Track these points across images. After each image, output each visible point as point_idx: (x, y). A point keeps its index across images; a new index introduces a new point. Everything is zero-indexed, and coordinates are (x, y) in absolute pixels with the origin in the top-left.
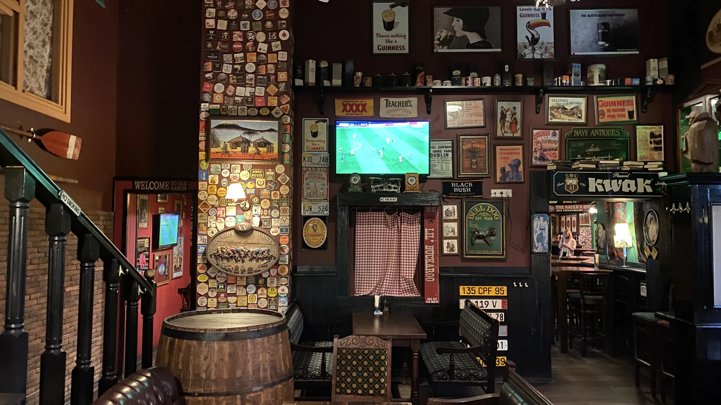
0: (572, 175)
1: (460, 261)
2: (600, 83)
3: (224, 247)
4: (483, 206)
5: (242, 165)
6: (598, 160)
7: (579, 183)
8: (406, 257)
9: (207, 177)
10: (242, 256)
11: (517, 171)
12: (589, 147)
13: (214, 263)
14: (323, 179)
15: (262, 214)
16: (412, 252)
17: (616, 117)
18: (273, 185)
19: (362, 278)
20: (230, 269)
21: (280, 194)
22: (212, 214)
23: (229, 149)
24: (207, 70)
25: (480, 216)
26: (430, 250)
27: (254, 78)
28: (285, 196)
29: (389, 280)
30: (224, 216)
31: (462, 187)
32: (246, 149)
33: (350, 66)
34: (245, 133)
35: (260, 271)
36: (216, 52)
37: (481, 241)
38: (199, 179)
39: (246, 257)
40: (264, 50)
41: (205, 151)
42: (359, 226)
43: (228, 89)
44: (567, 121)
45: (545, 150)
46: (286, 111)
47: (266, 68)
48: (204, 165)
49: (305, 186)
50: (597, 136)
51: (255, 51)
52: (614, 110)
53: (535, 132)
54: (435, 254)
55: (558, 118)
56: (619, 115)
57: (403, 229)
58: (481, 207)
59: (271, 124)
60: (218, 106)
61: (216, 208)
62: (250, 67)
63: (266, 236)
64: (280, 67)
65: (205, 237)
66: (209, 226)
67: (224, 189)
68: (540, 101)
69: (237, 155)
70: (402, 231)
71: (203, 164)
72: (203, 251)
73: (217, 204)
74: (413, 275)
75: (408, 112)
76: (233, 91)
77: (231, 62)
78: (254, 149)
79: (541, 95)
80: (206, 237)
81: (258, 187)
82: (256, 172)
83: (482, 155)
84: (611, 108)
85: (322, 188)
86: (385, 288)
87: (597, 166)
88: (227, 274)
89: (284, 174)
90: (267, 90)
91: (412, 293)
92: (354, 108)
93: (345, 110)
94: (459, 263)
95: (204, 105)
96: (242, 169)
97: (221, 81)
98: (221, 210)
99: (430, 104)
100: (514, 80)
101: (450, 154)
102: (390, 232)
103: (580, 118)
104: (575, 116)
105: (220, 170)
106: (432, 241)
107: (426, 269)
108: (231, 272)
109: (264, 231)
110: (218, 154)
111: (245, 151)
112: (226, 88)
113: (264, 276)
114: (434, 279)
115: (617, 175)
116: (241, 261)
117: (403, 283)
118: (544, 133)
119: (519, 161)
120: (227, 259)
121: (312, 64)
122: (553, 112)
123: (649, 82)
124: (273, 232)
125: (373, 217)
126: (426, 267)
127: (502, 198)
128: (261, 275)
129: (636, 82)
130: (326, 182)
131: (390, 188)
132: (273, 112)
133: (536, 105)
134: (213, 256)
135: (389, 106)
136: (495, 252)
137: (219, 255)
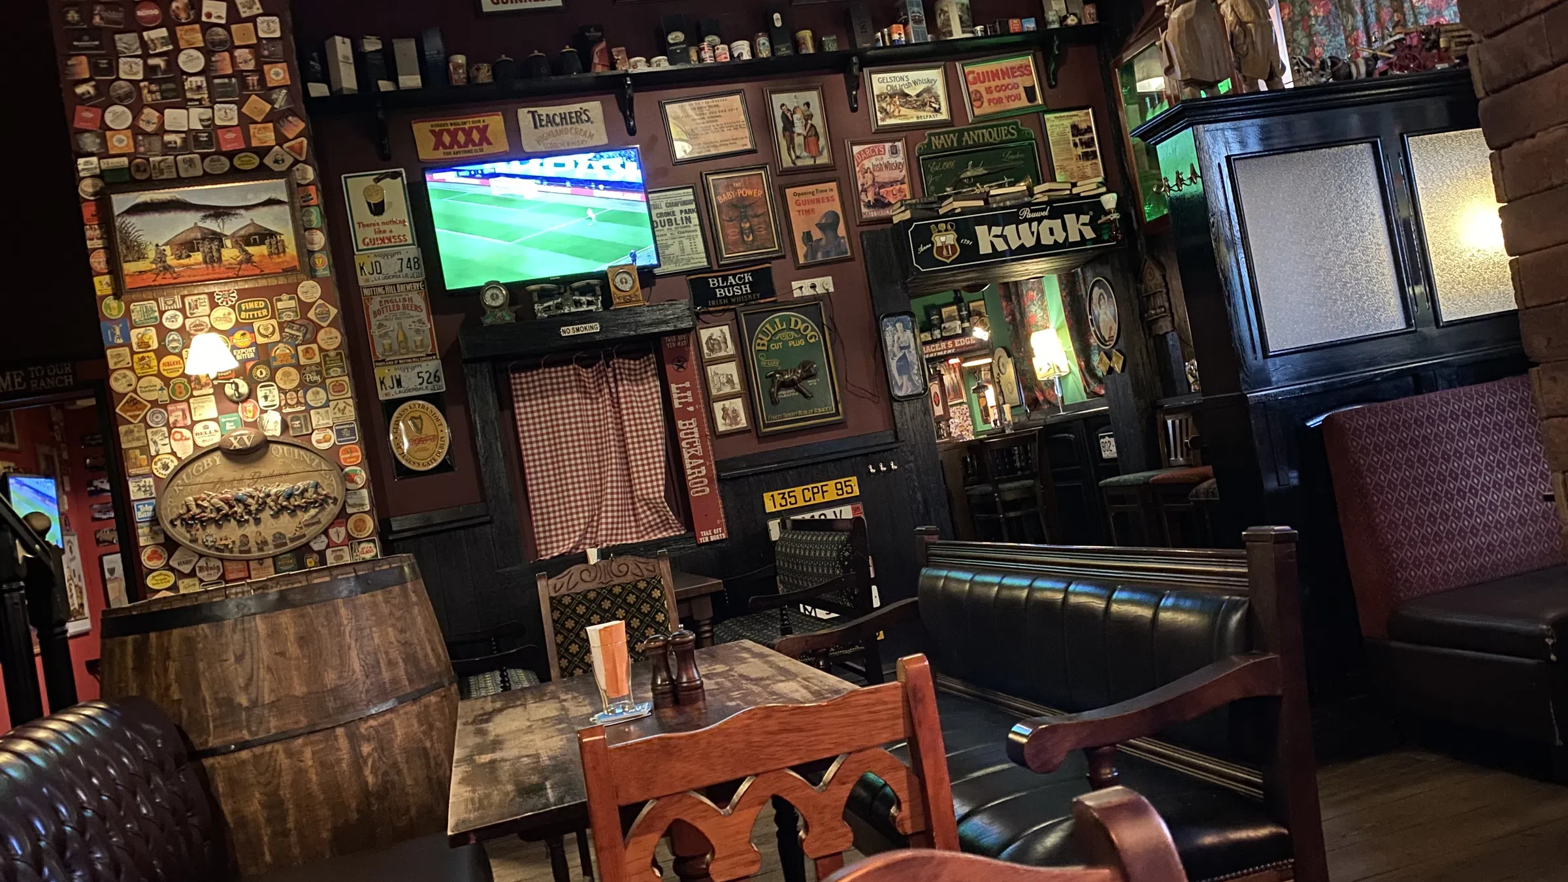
0: (942, 226)
1: (756, 441)
2: (963, 32)
3: (203, 496)
4: (782, 319)
5: (211, 295)
6: (987, 190)
7: (958, 240)
8: (641, 454)
9: (127, 338)
10: (253, 508)
11: (837, 237)
12: (965, 168)
13: (185, 538)
14: (417, 308)
15: (283, 403)
16: (650, 440)
17: (1005, 101)
18: (298, 330)
19: (549, 519)
20: (226, 546)
21: (321, 350)
22: (157, 423)
23: (171, 260)
24: (77, 77)
25: (780, 340)
26: (688, 429)
27: (205, 85)
28: (332, 354)
29: (613, 511)
30: (189, 422)
31: (732, 286)
32: (215, 254)
33: (434, 44)
34: (206, 217)
35: (304, 536)
36: (95, 32)
37: (791, 393)
38: (106, 344)
39: (264, 509)
40: (219, 17)
41: (109, 273)
42: (521, 404)
43: (143, 117)
44: (914, 120)
45: (882, 186)
46: (300, 155)
47: (233, 58)
48: (111, 308)
49: (375, 331)
50: (976, 145)
51: (197, 20)
52: (999, 89)
53: (856, 149)
54: (702, 436)
55: (895, 117)
56: (1008, 98)
57: (622, 394)
58: (777, 320)
59: (267, 189)
60: (124, 161)
61: (165, 407)
62: (191, 61)
63: (302, 452)
64: (266, 53)
65: (147, 480)
66: (153, 453)
67: (177, 358)
68: (855, 84)
69: (195, 273)
70: (623, 400)
71: (108, 306)
72: (150, 514)
73: (164, 396)
74: (662, 488)
75: (585, 135)
76: (155, 120)
77: (139, 52)
78: (235, 252)
79: (855, 70)
80: (150, 481)
81: (261, 340)
82: (251, 305)
83: (760, 211)
84: (993, 84)
85: (418, 331)
86: (607, 529)
87: (986, 202)
88: (222, 559)
89: (321, 301)
90: (244, 110)
91: (666, 530)
92: (461, 138)
93: (439, 144)
94: (753, 447)
95: (86, 163)
96: (214, 305)
97: (120, 100)
98: (177, 410)
99: (632, 111)
100: (797, 44)
101: (694, 216)
102: (595, 406)
103: (937, 111)
104: (928, 108)
105: (157, 314)
106: (691, 409)
107: (689, 472)
108: (231, 551)
109: (298, 441)
110: (145, 276)
111: (213, 260)
112: (136, 116)
113: (316, 546)
114: (708, 490)
115: (1026, 213)
116: (252, 521)
117: (644, 512)
118: (873, 151)
119: (837, 215)
120: (216, 522)
121: (342, 47)
122: (884, 105)
123: (1053, 22)
124: (318, 442)
125: (551, 378)
126: (688, 466)
127: (816, 297)
128: (307, 544)
129: (1030, 25)
130: (423, 315)
131: (578, 303)
132: (268, 161)
133: (849, 94)
134: (178, 523)
135: (541, 126)
136: (820, 411)
137: (193, 518)
